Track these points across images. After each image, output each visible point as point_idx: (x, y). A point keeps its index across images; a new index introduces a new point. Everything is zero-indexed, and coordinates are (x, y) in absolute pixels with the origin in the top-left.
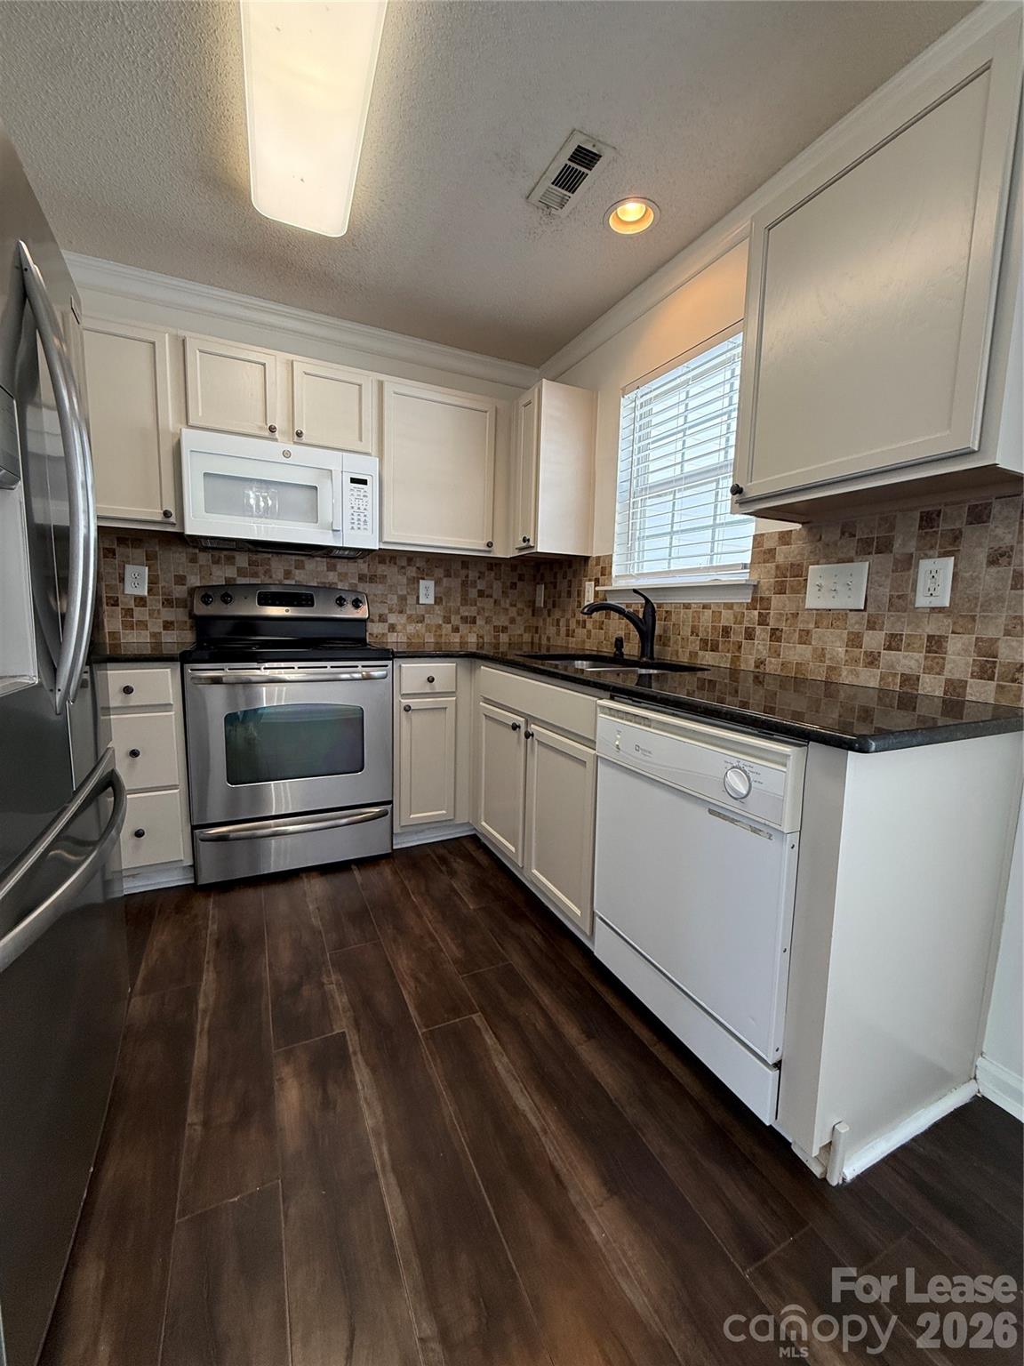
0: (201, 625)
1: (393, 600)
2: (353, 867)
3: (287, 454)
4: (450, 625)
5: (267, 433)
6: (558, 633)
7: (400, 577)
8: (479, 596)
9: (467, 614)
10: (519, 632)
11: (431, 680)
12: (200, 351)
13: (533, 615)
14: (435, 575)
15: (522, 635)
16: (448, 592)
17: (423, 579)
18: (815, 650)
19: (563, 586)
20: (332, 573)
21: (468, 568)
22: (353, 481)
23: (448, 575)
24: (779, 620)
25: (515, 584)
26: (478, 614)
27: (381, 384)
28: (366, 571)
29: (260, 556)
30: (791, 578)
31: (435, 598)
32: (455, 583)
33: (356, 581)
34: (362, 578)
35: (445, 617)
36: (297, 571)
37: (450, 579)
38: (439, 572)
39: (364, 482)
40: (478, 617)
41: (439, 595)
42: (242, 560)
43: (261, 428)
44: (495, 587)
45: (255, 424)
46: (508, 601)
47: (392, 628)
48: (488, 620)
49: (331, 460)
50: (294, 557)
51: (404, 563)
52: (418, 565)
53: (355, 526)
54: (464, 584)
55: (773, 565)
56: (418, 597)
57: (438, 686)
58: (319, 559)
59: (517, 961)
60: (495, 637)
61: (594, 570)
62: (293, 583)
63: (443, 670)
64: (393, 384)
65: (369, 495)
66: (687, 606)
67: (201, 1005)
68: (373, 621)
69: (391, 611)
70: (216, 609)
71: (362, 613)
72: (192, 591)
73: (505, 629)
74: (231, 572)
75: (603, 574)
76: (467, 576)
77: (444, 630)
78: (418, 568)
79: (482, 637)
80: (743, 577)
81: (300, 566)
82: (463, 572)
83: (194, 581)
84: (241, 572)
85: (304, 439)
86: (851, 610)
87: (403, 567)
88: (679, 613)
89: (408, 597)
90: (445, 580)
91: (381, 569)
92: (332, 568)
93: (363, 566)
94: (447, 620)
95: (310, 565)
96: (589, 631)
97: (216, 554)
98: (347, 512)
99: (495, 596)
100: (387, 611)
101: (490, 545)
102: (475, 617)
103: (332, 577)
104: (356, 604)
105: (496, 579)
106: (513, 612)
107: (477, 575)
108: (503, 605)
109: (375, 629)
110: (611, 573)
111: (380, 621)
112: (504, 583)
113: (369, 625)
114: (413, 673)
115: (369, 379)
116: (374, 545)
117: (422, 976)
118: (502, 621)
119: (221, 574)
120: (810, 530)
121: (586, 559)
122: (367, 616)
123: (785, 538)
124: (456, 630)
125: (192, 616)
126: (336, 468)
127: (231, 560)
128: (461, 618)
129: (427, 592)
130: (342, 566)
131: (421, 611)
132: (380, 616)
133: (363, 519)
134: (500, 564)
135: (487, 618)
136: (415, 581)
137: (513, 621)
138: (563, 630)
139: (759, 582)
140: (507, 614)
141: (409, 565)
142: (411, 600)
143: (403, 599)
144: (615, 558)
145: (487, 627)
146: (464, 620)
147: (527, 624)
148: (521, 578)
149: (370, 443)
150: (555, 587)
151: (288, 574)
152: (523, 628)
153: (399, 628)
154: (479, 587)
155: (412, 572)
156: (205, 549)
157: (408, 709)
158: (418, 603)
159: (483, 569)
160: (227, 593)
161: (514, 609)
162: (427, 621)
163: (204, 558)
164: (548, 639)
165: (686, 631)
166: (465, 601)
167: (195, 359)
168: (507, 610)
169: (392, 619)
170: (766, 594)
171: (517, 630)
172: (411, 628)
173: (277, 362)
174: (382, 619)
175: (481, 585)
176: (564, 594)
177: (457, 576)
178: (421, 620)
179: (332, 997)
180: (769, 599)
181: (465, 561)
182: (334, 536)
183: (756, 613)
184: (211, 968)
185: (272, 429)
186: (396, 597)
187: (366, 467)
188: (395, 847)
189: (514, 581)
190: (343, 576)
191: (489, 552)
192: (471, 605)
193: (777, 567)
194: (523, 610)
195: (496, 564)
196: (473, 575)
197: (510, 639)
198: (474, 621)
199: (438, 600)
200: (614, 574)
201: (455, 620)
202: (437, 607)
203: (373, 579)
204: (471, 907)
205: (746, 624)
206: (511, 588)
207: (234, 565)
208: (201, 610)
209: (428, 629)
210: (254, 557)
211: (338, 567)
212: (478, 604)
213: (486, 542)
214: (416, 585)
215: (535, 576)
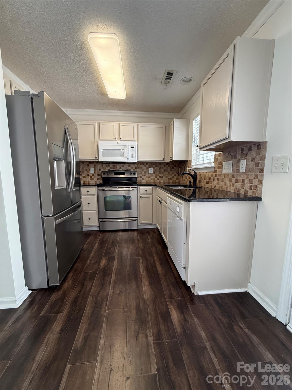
0: (104, 179)
1: (143, 173)
2: (129, 231)
3: (118, 143)
6: (182, 180)
7: (145, 167)
8: (164, 171)
9: (161, 176)
10: (175, 180)
11: (146, 191)
12: (102, 125)
13: (178, 175)
14: (153, 167)
16: (156, 171)
17: (150, 168)
18: (224, 183)
19: (183, 168)
20: (129, 167)
21: (161, 164)
22: (131, 147)
23: (156, 166)
24: (218, 176)
25: (174, 168)
26: (164, 176)
27: (138, 125)
28: (137, 166)
29: (115, 164)
30: (220, 164)
31: (153, 172)
32: (158, 168)
34: (136, 168)
35: (155, 176)
37: (157, 167)
38: (154, 166)
39: (134, 147)
41: (154, 171)
42: (111, 165)
44: (168, 169)
45: (112, 137)
46: (172, 172)
47: (143, 179)
48: (166, 177)
49: (127, 143)
50: (122, 164)
51: (146, 164)
52: (149, 164)
53: (132, 157)
54: (160, 168)
55: (217, 162)
56: (149, 172)
57: (148, 192)
58: (127, 164)
59: (154, 251)
60: (168, 181)
61: (188, 164)
62: (121, 170)
63: (149, 188)
64: (140, 125)
65: (135, 150)
66: (204, 173)
68: (138, 178)
69: (143, 175)
70: (106, 176)
71: (136, 176)
72: (102, 172)
73: (171, 179)
74: (109, 168)
77: (155, 180)
78: (149, 165)
79: (165, 181)
80: (213, 165)
81: (123, 166)
82: (160, 166)
83: (102, 170)
84: (111, 168)
85: (122, 139)
86: (230, 173)
87: (145, 165)
88: (202, 174)
89: (147, 172)
90: (155, 168)
91: (140, 166)
95: (125, 166)
97: (107, 164)
98: (130, 154)
99: (168, 171)
101: (164, 159)
103: (130, 168)
104: (134, 174)
105: (169, 167)
106: (173, 175)
107: (164, 166)
108: (170, 173)
110: (191, 165)
111: (140, 178)
114: (142, 189)
115: (135, 124)
116: (136, 161)
118: (171, 177)
119: (107, 169)
120: (223, 153)
123: (219, 154)
124: (158, 179)
125: (102, 177)
126: (127, 145)
127: (109, 166)
129: (151, 170)
130: (132, 166)
131: (150, 175)
132: (140, 177)
133: (133, 155)
134: (170, 163)
136: (148, 168)
137: (173, 177)
139: (215, 166)
141: (147, 164)
142: (147, 173)
143: (145, 172)
144: (192, 161)
145: (166, 179)
147: (177, 178)
148: (175, 166)
149: (135, 139)
151: (120, 168)
153: (144, 179)
154: (164, 169)
155: (147, 166)
157: (141, 197)
158: (149, 173)
159: (165, 164)
160: (108, 172)
162: (151, 177)
163: (104, 165)
165: (203, 179)
166: (160, 172)
169: (143, 177)
170: (216, 170)
172: (147, 179)
173: (116, 124)
174: (141, 177)
176: (184, 170)
177: (158, 167)
182: (127, 160)
183: (215, 174)
185: (115, 138)
187: (134, 144)
188: (139, 228)
190: (132, 168)
192: (162, 173)
194: (176, 174)
195: (168, 163)
196: (162, 166)
197: (172, 182)
199: (154, 172)
201: (158, 177)
202: (153, 174)
203: (138, 168)
205: (213, 177)
207: (110, 166)
209: (151, 179)
212: (164, 173)
214: (148, 169)
215: (179, 165)
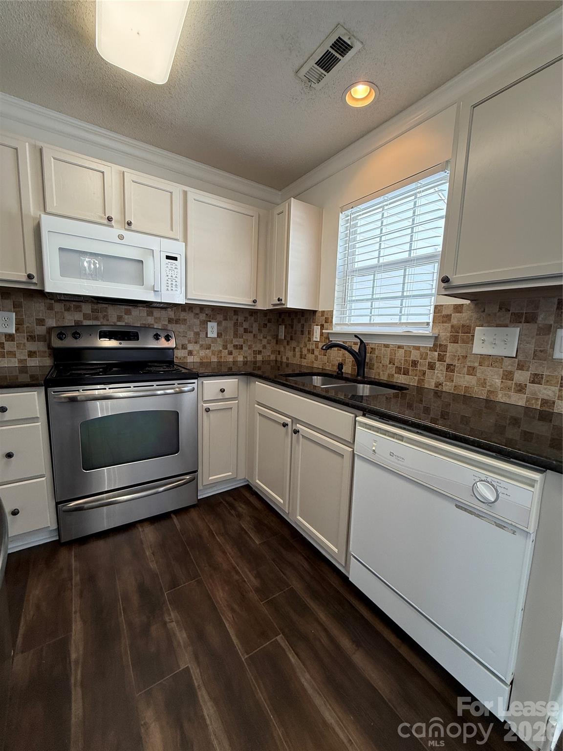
0: (58, 354)
1: (191, 335)
2: (173, 516)
3: (121, 237)
4: (227, 350)
5: (106, 222)
6: (294, 356)
7: (195, 320)
8: (245, 332)
9: (237, 343)
10: (268, 354)
11: (222, 391)
12: (54, 159)
13: (277, 343)
14: (218, 319)
15: (270, 356)
16: (226, 329)
17: (210, 321)
18: (479, 380)
19: (298, 327)
20: (149, 318)
21: (238, 315)
22: (168, 257)
23: (226, 319)
24: (452, 359)
25: (266, 325)
26: (244, 343)
27: (185, 193)
28: (173, 316)
29: (100, 306)
30: (463, 334)
31: (218, 333)
32: (230, 324)
33: (166, 323)
34: (170, 321)
35: (223, 345)
36: (126, 317)
37: (226, 321)
38: (220, 317)
39: (175, 259)
40: (244, 345)
41: (220, 332)
42: (87, 308)
43: (102, 218)
44: (254, 326)
45: (96, 214)
46: (261, 335)
47: (190, 353)
48: (250, 347)
49: (153, 243)
50: (124, 307)
51: (198, 311)
52: (207, 313)
53: (169, 289)
54: (236, 324)
55: (449, 325)
56: (207, 333)
57: (227, 394)
58: (141, 308)
59: (297, 585)
60: (254, 357)
61: (320, 319)
62: (123, 324)
63: (230, 383)
64: (194, 194)
65: (179, 267)
66: (386, 346)
67: (74, 656)
68: (178, 349)
69: (190, 342)
70: (70, 343)
71: (172, 344)
72: (50, 330)
73: (260, 352)
74: (78, 317)
75: (326, 322)
76: (237, 320)
77: (223, 354)
78: (206, 314)
79: (246, 357)
80: (427, 331)
81: (128, 313)
82: (235, 317)
83: (51, 323)
84: (86, 316)
85: (133, 227)
86: (505, 357)
87: (197, 314)
88: (381, 350)
89: (201, 333)
90: (224, 322)
91: (183, 315)
92: (150, 314)
93: (171, 313)
94: (225, 347)
95: (135, 311)
96: (316, 356)
97: (68, 304)
98: (164, 278)
99: (254, 333)
100: (187, 343)
101: (255, 301)
102: (242, 345)
103: (150, 320)
104: (168, 338)
105: (255, 322)
106: (265, 342)
107: (244, 319)
108: (259, 338)
109: (180, 354)
110: (332, 322)
111: (182, 349)
112: (259, 324)
113: (175, 351)
114: (211, 386)
115: (177, 189)
116: (182, 301)
117: (236, 607)
118: (259, 347)
119: (70, 319)
120: (476, 305)
121: (314, 312)
122: (175, 346)
123: (458, 308)
124: (230, 353)
125: (49, 346)
126: (156, 248)
127: (78, 309)
128: (234, 346)
129: (212, 330)
130: (157, 313)
131: (208, 342)
132: (183, 345)
133: (174, 283)
134: (257, 312)
135: (249, 346)
136: (204, 323)
137: (264, 347)
138: (298, 354)
139: (439, 335)
140: (261, 343)
141: (201, 312)
142: (202, 335)
143: (197, 334)
144: (335, 313)
145: (249, 351)
146: (236, 347)
147: (273, 349)
148: (269, 321)
149: (178, 232)
150: (292, 328)
151: (120, 318)
152: (270, 352)
153: (195, 353)
154: (245, 327)
155: (203, 317)
156: (60, 301)
157: (208, 410)
158: (207, 337)
159: (247, 315)
160: (77, 331)
161: (266, 340)
162: (212, 348)
163: (58, 307)
164: (287, 359)
165: (386, 361)
166: (236, 335)
167: (50, 165)
168: (261, 340)
169: (190, 347)
170: (444, 343)
171: (267, 353)
172: (202, 353)
173: (112, 171)
174: (184, 347)
175: (246, 325)
176: (299, 333)
177: (231, 319)
178: (209, 348)
179: (175, 634)
180: (446, 346)
181: (236, 311)
182: (155, 294)
183: (436, 353)
184: (78, 619)
185: (110, 219)
186: (192, 333)
187: (177, 249)
188: (199, 498)
189: (266, 323)
190: (158, 320)
191: (254, 306)
192: (240, 338)
193: (452, 326)
194: (271, 340)
195: (255, 313)
196: (241, 319)
197: (263, 358)
198: (241, 348)
199: (219, 335)
200: (334, 322)
201: (230, 347)
202: (219, 339)
203: (177, 321)
204: (257, 542)
205: (429, 360)
206: (264, 327)
207: (80, 311)
208: (57, 343)
209: (213, 354)
210: (95, 307)
211: (155, 314)
212: (244, 337)
213: (252, 299)
214: (205, 326)
215: (278, 320)
